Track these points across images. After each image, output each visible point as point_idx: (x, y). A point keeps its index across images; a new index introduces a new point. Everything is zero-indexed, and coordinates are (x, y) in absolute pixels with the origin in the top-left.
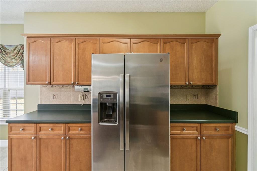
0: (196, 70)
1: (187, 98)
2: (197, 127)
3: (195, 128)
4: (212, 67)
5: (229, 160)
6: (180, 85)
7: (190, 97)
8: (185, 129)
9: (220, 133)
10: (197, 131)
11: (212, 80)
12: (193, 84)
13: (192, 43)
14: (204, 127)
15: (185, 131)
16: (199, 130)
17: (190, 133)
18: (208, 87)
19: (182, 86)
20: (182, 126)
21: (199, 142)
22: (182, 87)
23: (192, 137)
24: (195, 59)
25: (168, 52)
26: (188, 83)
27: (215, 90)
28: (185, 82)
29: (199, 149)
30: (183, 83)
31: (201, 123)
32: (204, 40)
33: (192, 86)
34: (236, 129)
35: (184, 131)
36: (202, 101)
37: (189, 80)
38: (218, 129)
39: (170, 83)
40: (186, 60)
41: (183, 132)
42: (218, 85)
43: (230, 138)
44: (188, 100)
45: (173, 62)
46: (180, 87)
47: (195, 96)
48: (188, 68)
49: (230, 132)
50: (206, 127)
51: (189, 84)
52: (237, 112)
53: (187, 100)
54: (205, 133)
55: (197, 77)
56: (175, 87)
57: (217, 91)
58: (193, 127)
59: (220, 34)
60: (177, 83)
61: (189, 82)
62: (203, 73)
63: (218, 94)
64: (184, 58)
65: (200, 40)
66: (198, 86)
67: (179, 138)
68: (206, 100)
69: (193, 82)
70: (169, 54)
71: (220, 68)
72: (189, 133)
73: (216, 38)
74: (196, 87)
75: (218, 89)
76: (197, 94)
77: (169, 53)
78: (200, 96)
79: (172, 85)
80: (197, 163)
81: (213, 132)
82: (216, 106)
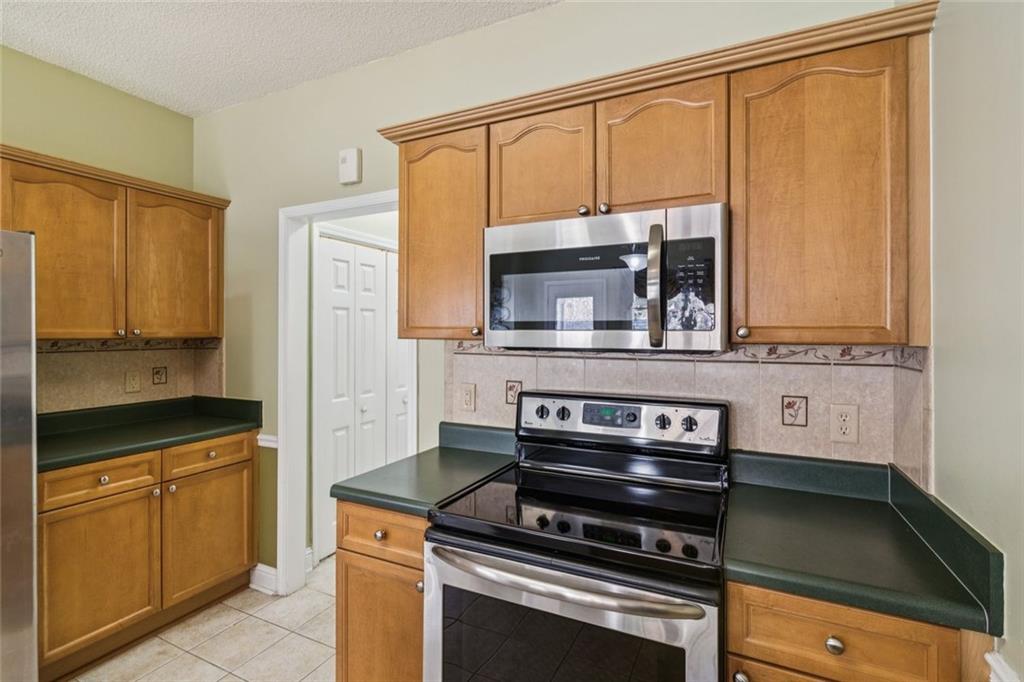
0: (155, 292)
1: (128, 382)
2: (150, 462)
3: (146, 467)
4: (206, 286)
5: (242, 525)
6: (97, 340)
7: (137, 379)
8: (105, 480)
9: (220, 462)
10: (150, 473)
11: (206, 324)
12: (144, 336)
13: (139, 205)
14: (174, 456)
15: (108, 484)
16: (157, 468)
17: (127, 484)
18: (202, 343)
19: (104, 342)
20: (93, 472)
21: (156, 505)
22: (104, 344)
23: (134, 497)
24: (152, 257)
25: (30, 230)
26: (123, 332)
27: (217, 352)
28: (114, 328)
29: (156, 525)
30: (106, 332)
31: (162, 447)
32: (180, 203)
33: (148, 342)
34: (260, 444)
35: (102, 485)
36: (182, 388)
37: (129, 322)
38: (213, 454)
39: (37, 334)
40: (116, 258)
41: (100, 488)
42: (224, 340)
43: (245, 468)
44: (131, 390)
45: (59, 255)
46: (97, 346)
47: (157, 373)
48: (124, 286)
49: (245, 453)
50: (178, 456)
51: (129, 336)
52: (261, 402)
53: (128, 390)
54: (177, 473)
55: (158, 313)
56: (73, 349)
57: (221, 354)
58: (135, 465)
59: (226, 198)
60: (78, 331)
61: (129, 330)
62: (178, 302)
63: (224, 361)
64: (109, 248)
65: (168, 201)
66: (167, 340)
67: (83, 515)
68: (195, 383)
69: (144, 331)
70: (33, 236)
71: (229, 292)
72: (121, 486)
73: (219, 208)
74: (162, 346)
75: (224, 349)
76: (165, 368)
77: (32, 233)
78: (176, 373)
79: (59, 339)
80: (150, 568)
81: (201, 466)
82: (219, 396)
